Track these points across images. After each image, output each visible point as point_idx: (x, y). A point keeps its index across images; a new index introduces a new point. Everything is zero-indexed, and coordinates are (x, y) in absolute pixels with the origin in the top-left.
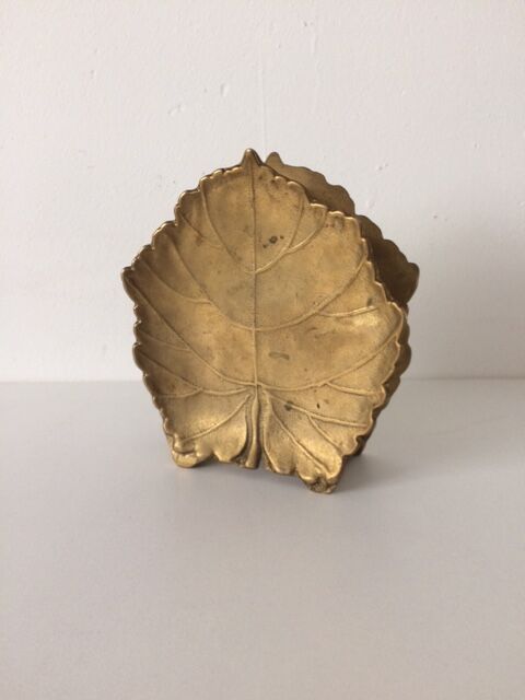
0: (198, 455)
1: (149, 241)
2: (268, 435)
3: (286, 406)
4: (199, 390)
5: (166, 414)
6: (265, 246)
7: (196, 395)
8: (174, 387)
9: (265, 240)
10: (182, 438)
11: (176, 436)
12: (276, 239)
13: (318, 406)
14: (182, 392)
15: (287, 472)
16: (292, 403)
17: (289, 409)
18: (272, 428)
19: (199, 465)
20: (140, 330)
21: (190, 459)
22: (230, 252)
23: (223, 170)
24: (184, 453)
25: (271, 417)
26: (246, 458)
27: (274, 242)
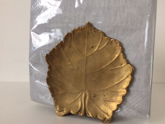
0: (65, 112)
1: (54, 47)
2: (88, 105)
3: (94, 96)
4: (66, 91)
5: (55, 99)
6: (90, 49)
7: (65, 93)
8: (58, 90)
9: (90, 47)
10: (60, 107)
11: (58, 106)
12: (94, 47)
13: (104, 96)
14: (60, 92)
15: (95, 117)
16: (96, 95)
17: (95, 97)
18: (89, 103)
19: (65, 115)
20: (49, 73)
21: (62, 113)
22: (79, 50)
23: (80, 28)
24: (60, 111)
25: (89, 99)
26: (81, 112)
27: (93, 48)
